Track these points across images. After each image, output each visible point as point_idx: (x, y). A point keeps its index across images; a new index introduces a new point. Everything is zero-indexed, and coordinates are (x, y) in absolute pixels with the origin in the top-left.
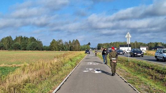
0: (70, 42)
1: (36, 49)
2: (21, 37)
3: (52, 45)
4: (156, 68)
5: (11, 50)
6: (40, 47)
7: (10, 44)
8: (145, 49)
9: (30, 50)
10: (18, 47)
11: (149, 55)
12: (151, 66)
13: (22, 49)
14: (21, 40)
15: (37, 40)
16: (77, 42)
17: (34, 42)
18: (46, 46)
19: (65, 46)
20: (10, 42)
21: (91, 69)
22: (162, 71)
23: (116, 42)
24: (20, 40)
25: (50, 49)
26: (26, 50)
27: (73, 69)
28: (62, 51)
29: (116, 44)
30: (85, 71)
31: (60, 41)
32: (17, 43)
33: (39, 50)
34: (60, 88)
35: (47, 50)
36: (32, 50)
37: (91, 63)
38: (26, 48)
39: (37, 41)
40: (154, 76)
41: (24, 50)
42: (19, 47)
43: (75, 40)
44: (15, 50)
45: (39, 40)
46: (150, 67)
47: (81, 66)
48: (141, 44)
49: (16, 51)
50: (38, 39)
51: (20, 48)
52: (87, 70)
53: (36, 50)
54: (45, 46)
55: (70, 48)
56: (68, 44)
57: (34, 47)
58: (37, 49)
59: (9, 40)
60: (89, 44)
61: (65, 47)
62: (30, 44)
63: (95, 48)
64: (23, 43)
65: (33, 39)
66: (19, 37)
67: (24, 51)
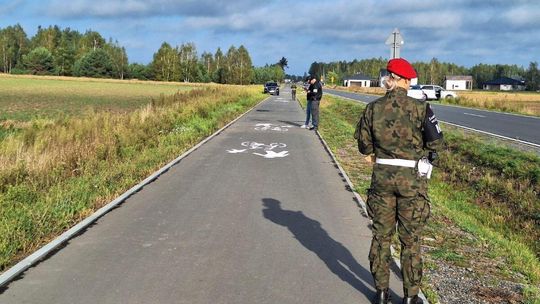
0: (219, 54)
1: (104, 73)
2: (56, 28)
3: (158, 62)
4: (464, 146)
5: (22, 74)
6: (120, 65)
7: (15, 52)
8: (461, 84)
9: (86, 75)
10: (43, 64)
11: (465, 105)
12: (454, 140)
13: (56, 72)
14: (55, 40)
15: (107, 42)
16: (242, 53)
17: (99, 50)
18: (139, 64)
19: (201, 68)
20: (17, 46)
21: (255, 145)
22: (480, 157)
23: (370, 58)
24: (50, 41)
25: (150, 74)
26: (71, 75)
27: (195, 142)
28: (191, 81)
29: (370, 66)
30: (235, 151)
31: (187, 49)
32: (41, 50)
33: (114, 77)
34: (123, 202)
35: (140, 78)
36: (91, 76)
37: (267, 125)
38: (73, 68)
39: (107, 46)
40: (455, 172)
41: (66, 75)
42: (48, 64)
43: (237, 48)
44: (35, 74)
45: (114, 42)
46: (450, 145)
47: (230, 134)
48: (450, 67)
49: (35, 76)
50: (111, 40)
51: (50, 69)
52: (243, 147)
53: (103, 75)
54: (135, 64)
55: (220, 73)
56: (214, 58)
57: (97, 66)
58: (109, 73)
59: (15, 38)
60: (283, 63)
61: (200, 71)
62: (84, 55)
63: (302, 75)
64: (61, 52)
65: (95, 39)
66: (50, 29)
67: (63, 78)
